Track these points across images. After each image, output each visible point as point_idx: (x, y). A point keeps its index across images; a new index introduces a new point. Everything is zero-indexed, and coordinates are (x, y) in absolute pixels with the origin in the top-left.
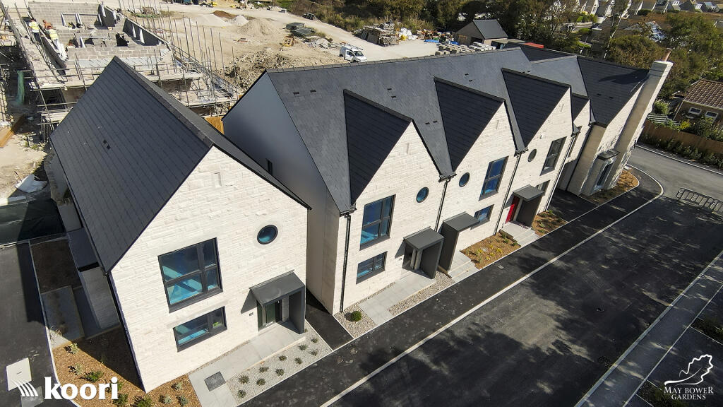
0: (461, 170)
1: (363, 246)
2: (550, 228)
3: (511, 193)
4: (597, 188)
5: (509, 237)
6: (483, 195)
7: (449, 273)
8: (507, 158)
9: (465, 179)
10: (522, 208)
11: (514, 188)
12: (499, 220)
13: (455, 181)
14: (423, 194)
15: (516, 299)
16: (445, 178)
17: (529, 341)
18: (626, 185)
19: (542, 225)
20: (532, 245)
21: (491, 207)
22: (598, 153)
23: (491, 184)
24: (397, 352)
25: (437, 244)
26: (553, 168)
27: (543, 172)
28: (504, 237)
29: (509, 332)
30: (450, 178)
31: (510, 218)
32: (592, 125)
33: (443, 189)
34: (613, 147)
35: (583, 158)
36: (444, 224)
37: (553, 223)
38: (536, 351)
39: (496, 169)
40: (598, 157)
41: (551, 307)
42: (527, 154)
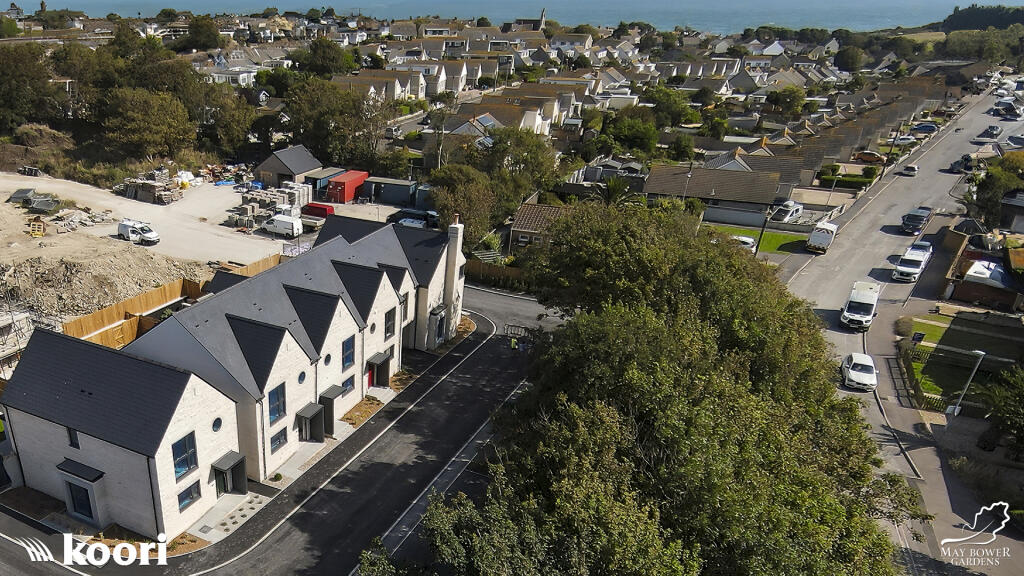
0: (324, 353)
1: (272, 423)
2: (405, 384)
3: (365, 363)
4: (439, 341)
5: (374, 399)
6: (344, 368)
7: (334, 436)
8: (353, 336)
9: (328, 359)
10: (377, 372)
11: (367, 357)
12: (362, 387)
13: (322, 362)
14: (302, 377)
15: (386, 440)
16: (314, 361)
17: (399, 461)
18: (466, 332)
19: (398, 383)
20: (393, 400)
21: (353, 377)
22: (429, 310)
23: (348, 359)
24: (314, 489)
25: (320, 412)
26: (393, 333)
27: (386, 338)
28: (370, 399)
29: (385, 460)
30: (317, 361)
31: (371, 383)
32: (417, 288)
33: (314, 370)
34: (441, 301)
35: (419, 317)
36: (320, 397)
37: (406, 379)
38: (404, 465)
39: (348, 346)
40: (431, 313)
41: (412, 437)
42: (369, 327)
